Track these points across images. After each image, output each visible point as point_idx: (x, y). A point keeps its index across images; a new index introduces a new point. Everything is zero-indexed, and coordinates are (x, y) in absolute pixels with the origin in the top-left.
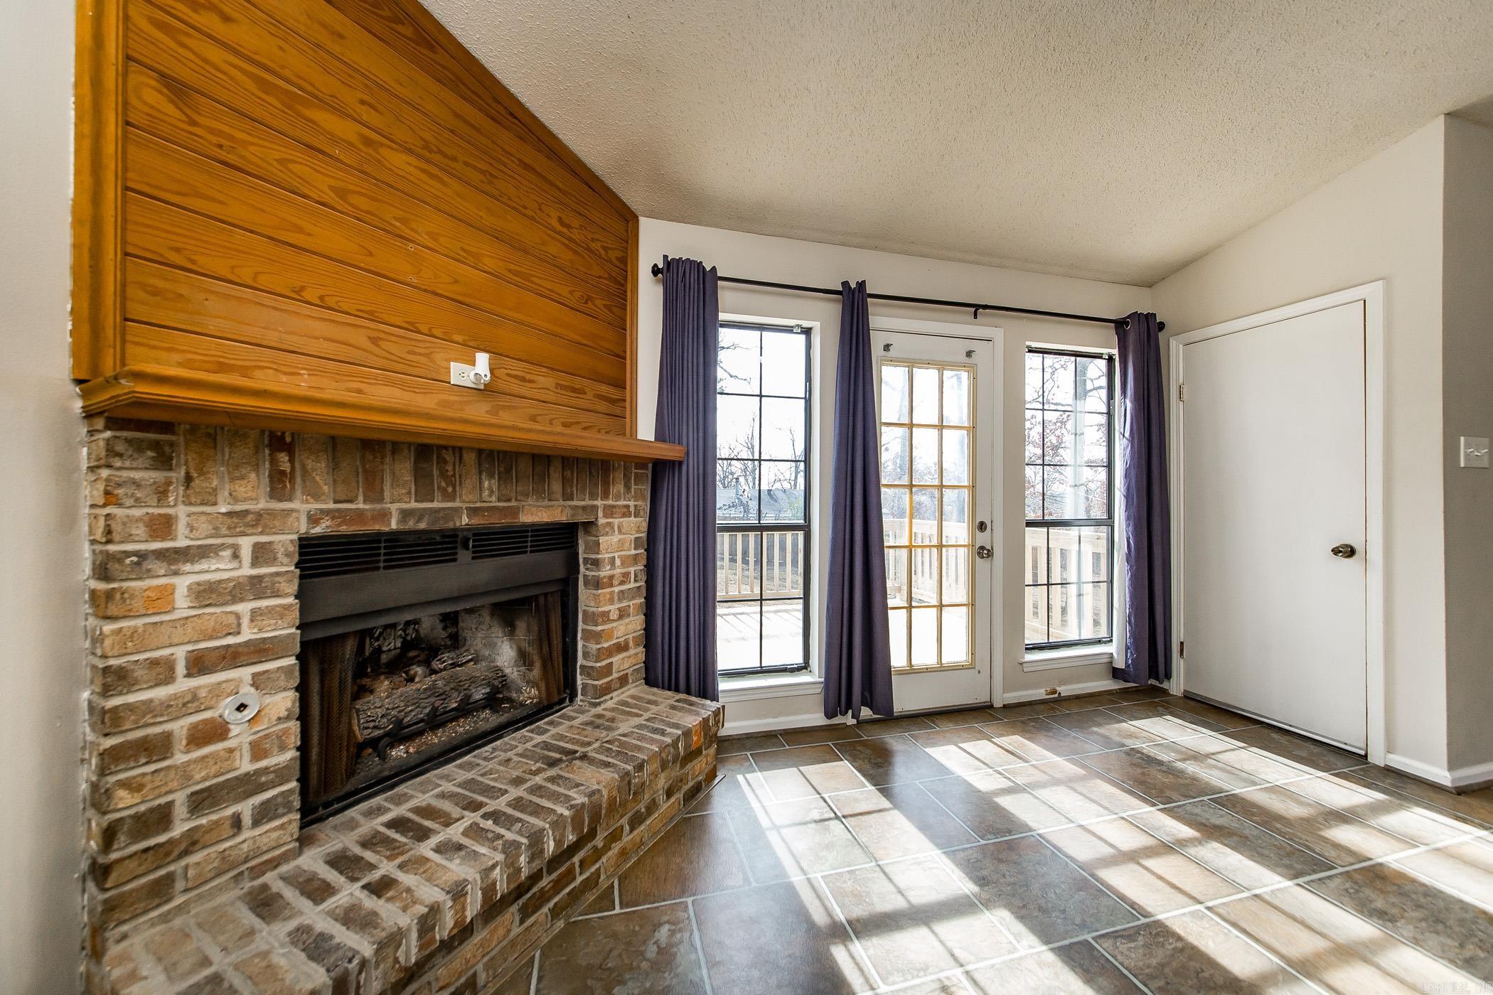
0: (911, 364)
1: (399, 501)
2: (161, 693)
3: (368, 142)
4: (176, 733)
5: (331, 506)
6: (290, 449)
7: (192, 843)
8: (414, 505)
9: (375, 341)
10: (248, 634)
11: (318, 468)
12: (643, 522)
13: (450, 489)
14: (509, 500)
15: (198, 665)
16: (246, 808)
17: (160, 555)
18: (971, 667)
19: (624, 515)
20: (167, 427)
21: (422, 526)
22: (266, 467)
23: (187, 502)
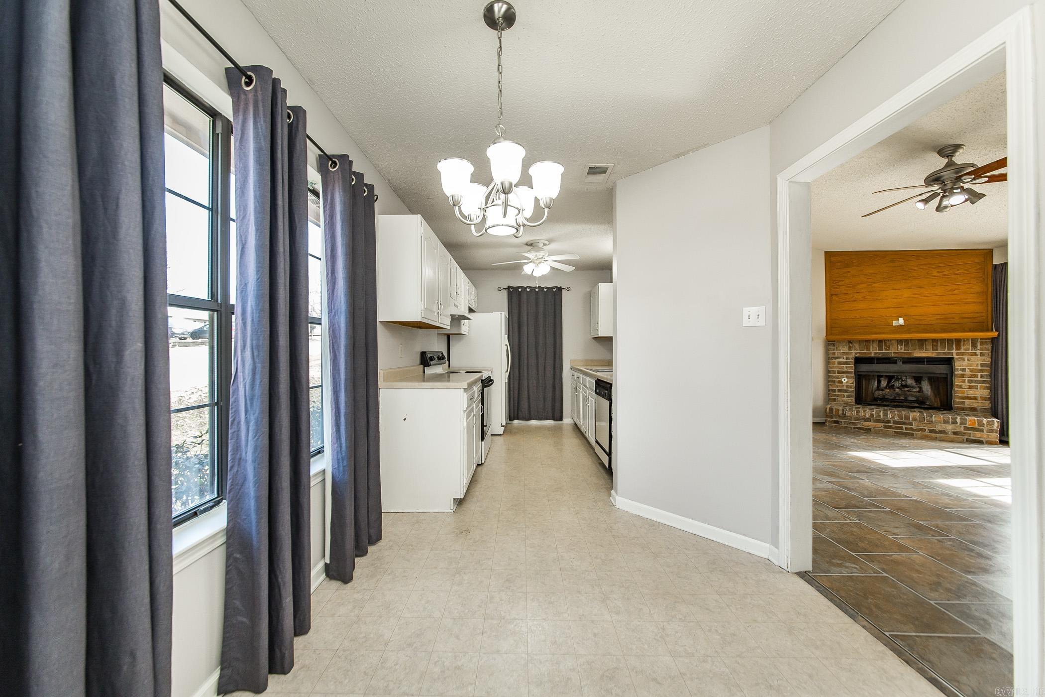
2: (834, 375)
3: (868, 285)
4: (836, 381)
5: (859, 351)
6: (852, 343)
7: (838, 396)
9: (872, 321)
10: (848, 369)
11: (857, 346)
13: (888, 349)
15: (839, 372)
16: (845, 394)
19: (972, 355)
20: (834, 341)
21: (880, 356)
22: (848, 347)
23: (836, 350)
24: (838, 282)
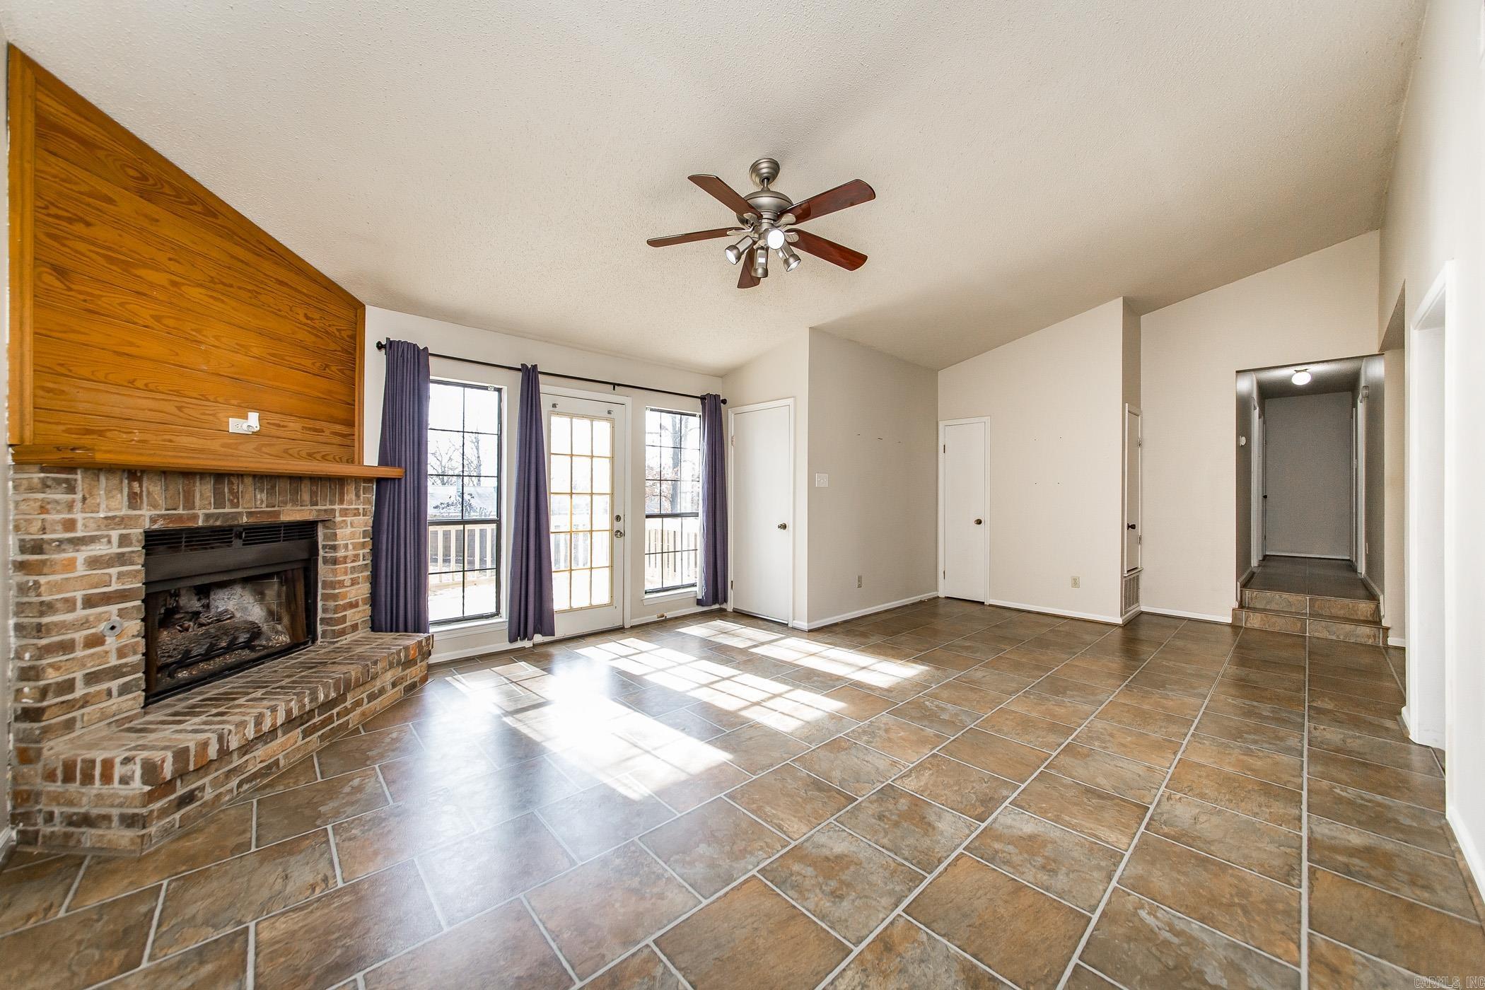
0: (572, 416)
1: (204, 508)
2: (69, 617)
4: (77, 639)
5: (163, 512)
6: (139, 479)
7: (85, 702)
8: (213, 511)
10: (115, 586)
11: (154, 488)
12: (369, 520)
13: (235, 501)
14: (274, 507)
15: (89, 602)
16: (115, 685)
17: (70, 541)
18: (611, 604)
19: (355, 515)
20: (72, 469)
21: (218, 523)
22: (126, 491)
23: (83, 511)
24: (70, 221)
